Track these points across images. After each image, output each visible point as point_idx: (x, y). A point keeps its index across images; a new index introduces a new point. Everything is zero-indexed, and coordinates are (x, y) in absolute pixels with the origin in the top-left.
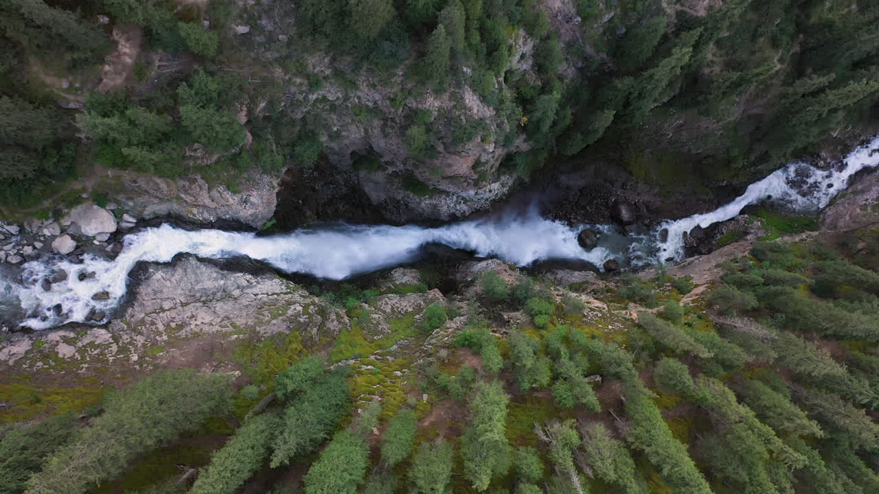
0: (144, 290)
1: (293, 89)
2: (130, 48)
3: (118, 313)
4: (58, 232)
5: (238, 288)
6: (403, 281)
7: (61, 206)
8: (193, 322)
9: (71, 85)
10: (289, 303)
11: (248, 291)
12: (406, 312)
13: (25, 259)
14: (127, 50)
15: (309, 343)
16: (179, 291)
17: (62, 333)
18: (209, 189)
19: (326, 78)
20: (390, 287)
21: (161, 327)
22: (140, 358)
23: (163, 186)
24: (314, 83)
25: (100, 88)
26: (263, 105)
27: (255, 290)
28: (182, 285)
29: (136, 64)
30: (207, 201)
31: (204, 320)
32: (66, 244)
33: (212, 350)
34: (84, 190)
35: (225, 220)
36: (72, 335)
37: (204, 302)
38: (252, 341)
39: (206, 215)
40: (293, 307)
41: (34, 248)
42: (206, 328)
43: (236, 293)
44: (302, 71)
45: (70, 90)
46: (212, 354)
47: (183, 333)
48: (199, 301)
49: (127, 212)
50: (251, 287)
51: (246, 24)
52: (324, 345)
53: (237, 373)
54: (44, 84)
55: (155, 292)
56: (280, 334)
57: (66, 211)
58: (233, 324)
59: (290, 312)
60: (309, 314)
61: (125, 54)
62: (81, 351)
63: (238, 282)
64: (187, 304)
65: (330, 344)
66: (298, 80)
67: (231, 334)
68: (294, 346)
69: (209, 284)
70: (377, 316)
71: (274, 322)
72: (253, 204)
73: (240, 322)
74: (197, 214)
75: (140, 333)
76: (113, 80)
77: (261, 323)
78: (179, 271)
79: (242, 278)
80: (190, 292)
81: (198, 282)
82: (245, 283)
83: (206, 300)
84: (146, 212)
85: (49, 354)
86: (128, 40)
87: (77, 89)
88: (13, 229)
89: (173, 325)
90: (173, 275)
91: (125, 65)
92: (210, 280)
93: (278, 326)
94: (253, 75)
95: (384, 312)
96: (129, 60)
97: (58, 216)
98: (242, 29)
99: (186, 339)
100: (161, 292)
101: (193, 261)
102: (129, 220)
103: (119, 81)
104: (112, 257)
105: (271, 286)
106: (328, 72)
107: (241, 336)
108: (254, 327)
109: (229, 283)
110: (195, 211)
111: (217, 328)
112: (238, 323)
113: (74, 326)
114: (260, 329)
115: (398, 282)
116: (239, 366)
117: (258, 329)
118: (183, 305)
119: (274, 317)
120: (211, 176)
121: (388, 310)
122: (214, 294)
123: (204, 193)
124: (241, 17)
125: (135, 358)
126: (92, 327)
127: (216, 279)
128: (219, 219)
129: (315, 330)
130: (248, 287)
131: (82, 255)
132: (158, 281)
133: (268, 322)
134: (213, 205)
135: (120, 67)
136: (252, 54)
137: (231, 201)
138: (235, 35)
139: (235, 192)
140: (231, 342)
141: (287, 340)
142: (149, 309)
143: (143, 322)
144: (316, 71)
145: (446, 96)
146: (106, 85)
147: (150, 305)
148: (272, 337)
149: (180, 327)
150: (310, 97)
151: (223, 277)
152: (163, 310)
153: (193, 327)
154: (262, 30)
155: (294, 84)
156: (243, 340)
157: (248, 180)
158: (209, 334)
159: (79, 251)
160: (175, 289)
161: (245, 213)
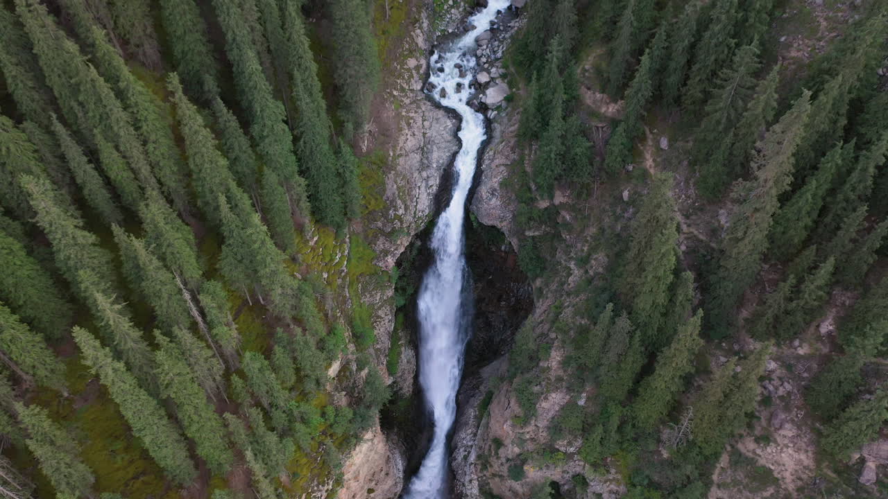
0: (441, 113)
1: (579, 245)
2: (613, 113)
3: (430, 99)
4: (492, 75)
5: (428, 177)
6: (403, 356)
7: (509, 78)
8: (409, 133)
9: (587, 71)
10: (406, 208)
11: (424, 184)
12: (374, 327)
13: (478, 58)
14: (610, 110)
15: (371, 217)
16: (434, 134)
17: (424, 66)
18: (506, 165)
19: (586, 272)
20: (400, 340)
21: (411, 115)
22: (394, 96)
23: (512, 129)
24: (583, 262)
25: (583, 89)
26: (568, 217)
27: (423, 189)
28: (439, 137)
29: (600, 114)
30: (497, 162)
31: (409, 141)
32: (483, 78)
33: (386, 136)
34: (518, 89)
35: (481, 176)
36: (421, 72)
37: (422, 149)
38: (385, 165)
39: (487, 162)
40: (403, 207)
41: (485, 63)
42: (403, 138)
43: (424, 174)
44: (593, 249)
45: (585, 70)
46: (384, 135)
47: (403, 123)
48: (425, 146)
49: (498, 113)
50: (426, 187)
51: (630, 197)
52: (366, 231)
53: (365, 149)
54: (588, 56)
55: (437, 119)
56: (384, 190)
57: (506, 81)
58: (400, 155)
59: (399, 202)
60: (395, 219)
61: (608, 108)
62: (409, 70)
63: (432, 178)
64: (424, 137)
65: (366, 237)
66: (586, 249)
67: (394, 151)
68: (373, 202)
69: (435, 155)
70: (378, 298)
71: (395, 186)
72: (490, 200)
73: (401, 161)
74: (489, 154)
75: (411, 103)
76: (590, 97)
77: (397, 175)
78: (450, 138)
79: (435, 182)
80: (433, 141)
81: (439, 148)
82: (431, 183)
83: (424, 150)
84: (496, 125)
85: (411, 53)
86: (618, 110)
87: (584, 74)
88: (499, 54)
89: (412, 121)
90: (447, 133)
91: (600, 107)
92: (438, 157)
93: (391, 188)
94: (591, 209)
95: (379, 308)
96: (603, 110)
97: (503, 76)
98: (626, 194)
99: (399, 123)
100: (437, 123)
101: (455, 148)
102: (491, 114)
103: (588, 101)
104: (469, 103)
105: (424, 203)
106: (591, 273)
107: (391, 158)
108: (395, 169)
109: (433, 171)
110: (491, 153)
111: (401, 145)
112: (401, 159)
113: (428, 76)
114: (392, 175)
115: (403, 349)
116: (369, 152)
117: (393, 172)
118: (424, 134)
119: (398, 188)
120: (515, 167)
121: (380, 313)
122: (427, 158)
123: (503, 161)
124: (636, 193)
125: (395, 93)
126: (424, 84)
127: (438, 162)
128: (482, 172)
129: (380, 224)
130: (427, 185)
131: (475, 88)
132: (445, 122)
133: (396, 183)
134: (493, 166)
135: (599, 104)
136: (607, 207)
137: (495, 180)
138: (622, 191)
139: (501, 184)
140: (388, 151)
141: (378, 197)
142: (426, 114)
143: (418, 107)
144: (593, 262)
145: (561, 373)
146: (586, 93)
147: (429, 114)
148: (384, 184)
149: (409, 124)
150: (573, 263)
151: (438, 168)
152: (424, 121)
153: (407, 131)
154: (625, 211)
155: (584, 245)
156: (387, 159)
157: (510, 198)
158: (398, 137)
159: (477, 86)
160: (437, 132)
161: (484, 191)
